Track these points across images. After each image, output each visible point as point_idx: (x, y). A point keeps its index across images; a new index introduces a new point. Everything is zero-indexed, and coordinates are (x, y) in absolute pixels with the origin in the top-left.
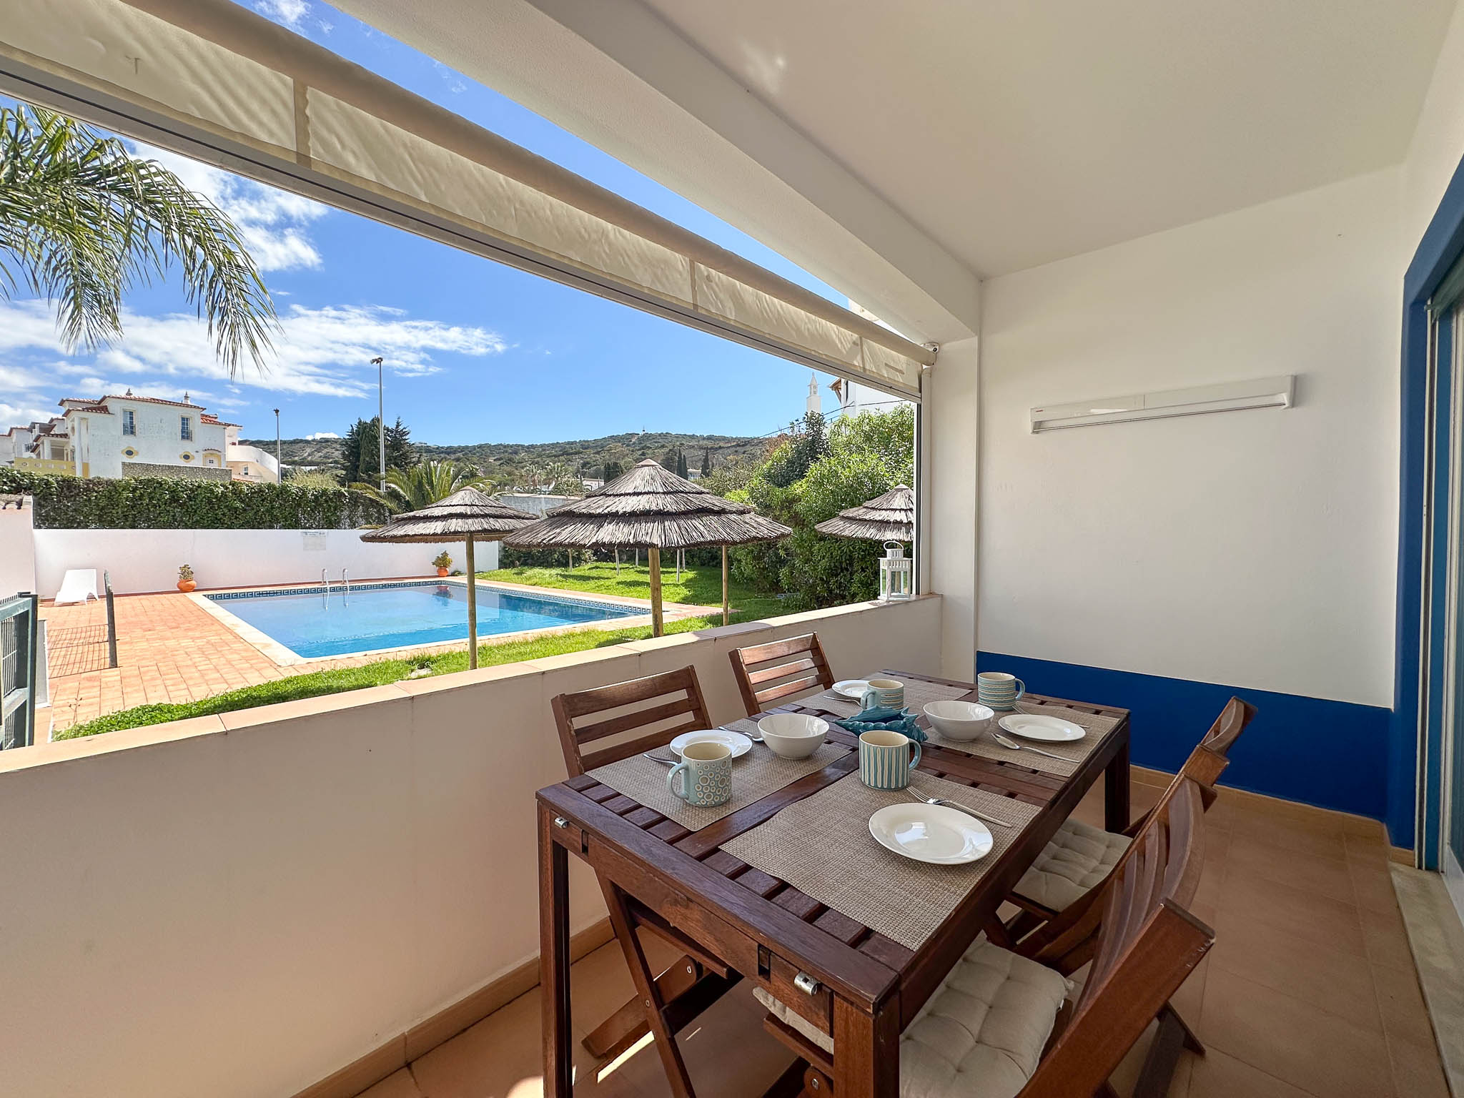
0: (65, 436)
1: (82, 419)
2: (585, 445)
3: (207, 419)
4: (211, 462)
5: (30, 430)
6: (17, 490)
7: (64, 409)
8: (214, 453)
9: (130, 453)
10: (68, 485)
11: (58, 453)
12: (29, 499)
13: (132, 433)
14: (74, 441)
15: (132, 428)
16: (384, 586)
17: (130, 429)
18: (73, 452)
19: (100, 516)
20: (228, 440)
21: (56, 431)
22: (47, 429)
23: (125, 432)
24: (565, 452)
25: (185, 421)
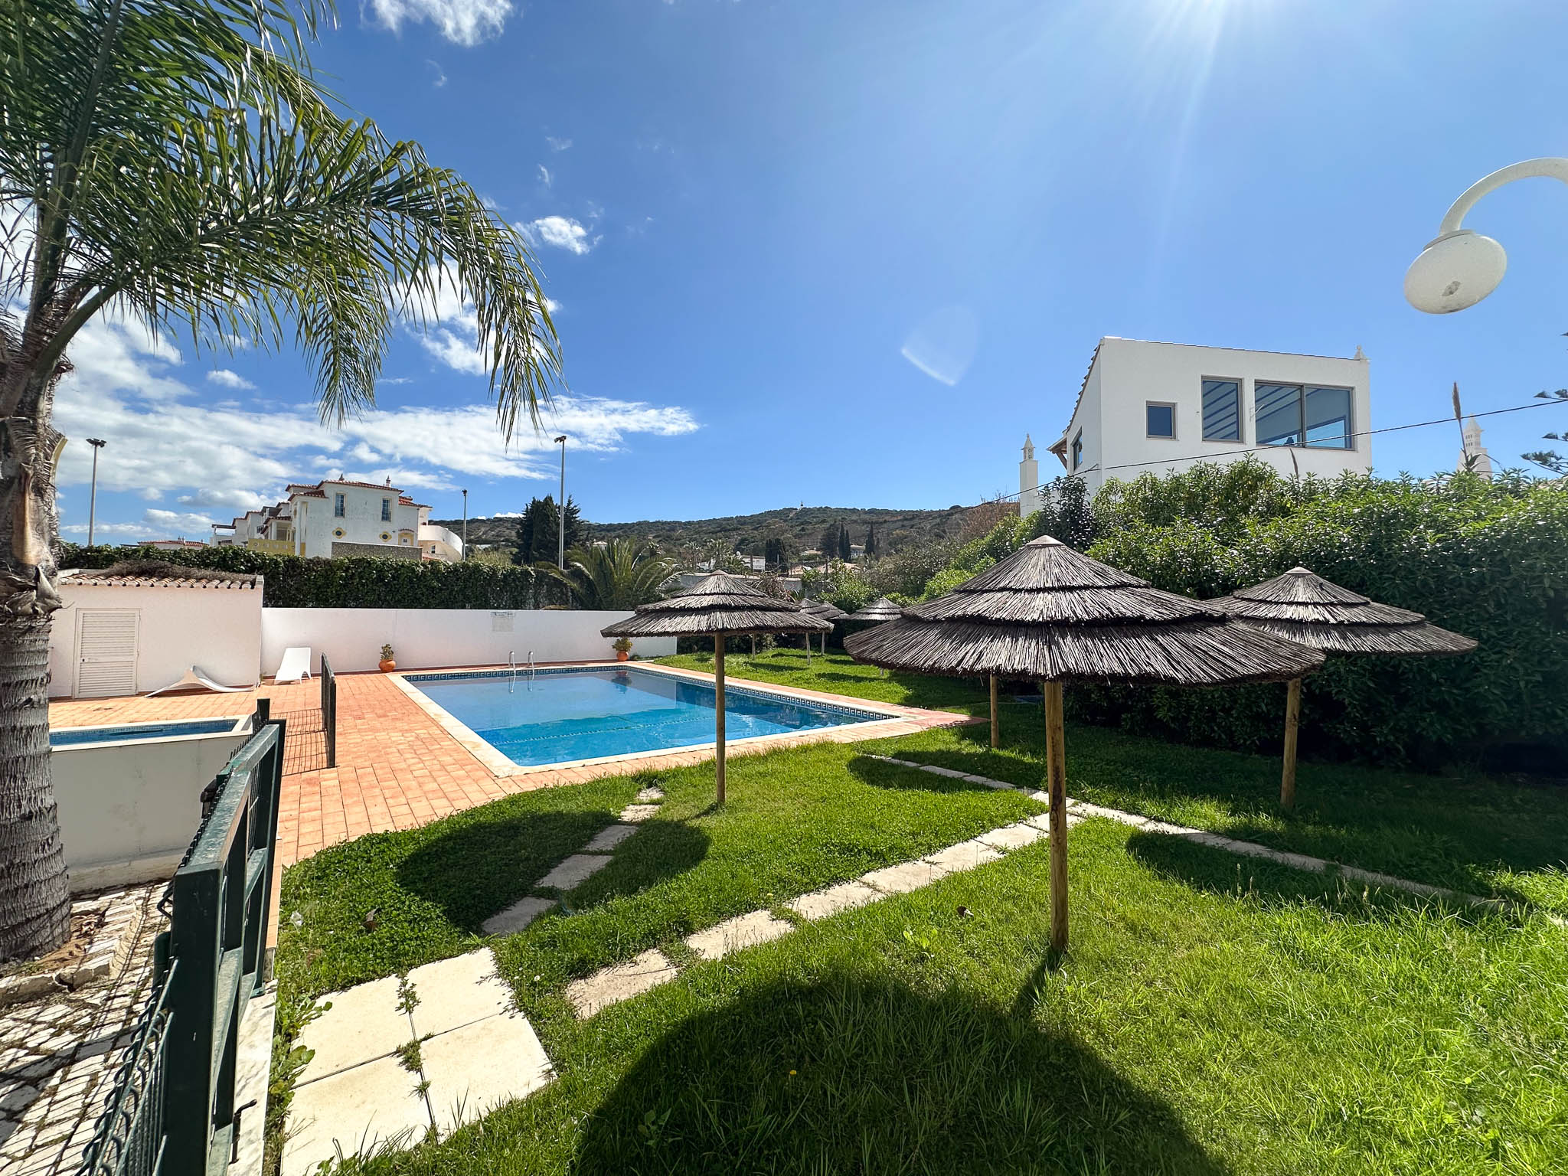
0: (288, 518)
1: (304, 502)
2: (742, 521)
3: (405, 502)
4: (405, 541)
5: (262, 513)
6: (251, 570)
7: (289, 495)
8: (409, 533)
9: (339, 533)
10: (293, 564)
11: (282, 534)
12: (261, 578)
13: (342, 515)
14: (295, 523)
15: (342, 510)
16: (568, 671)
17: (340, 512)
18: (294, 533)
19: (317, 595)
20: (421, 521)
21: (282, 514)
22: (274, 512)
23: (336, 515)
24: (723, 527)
25: (386, 502)
